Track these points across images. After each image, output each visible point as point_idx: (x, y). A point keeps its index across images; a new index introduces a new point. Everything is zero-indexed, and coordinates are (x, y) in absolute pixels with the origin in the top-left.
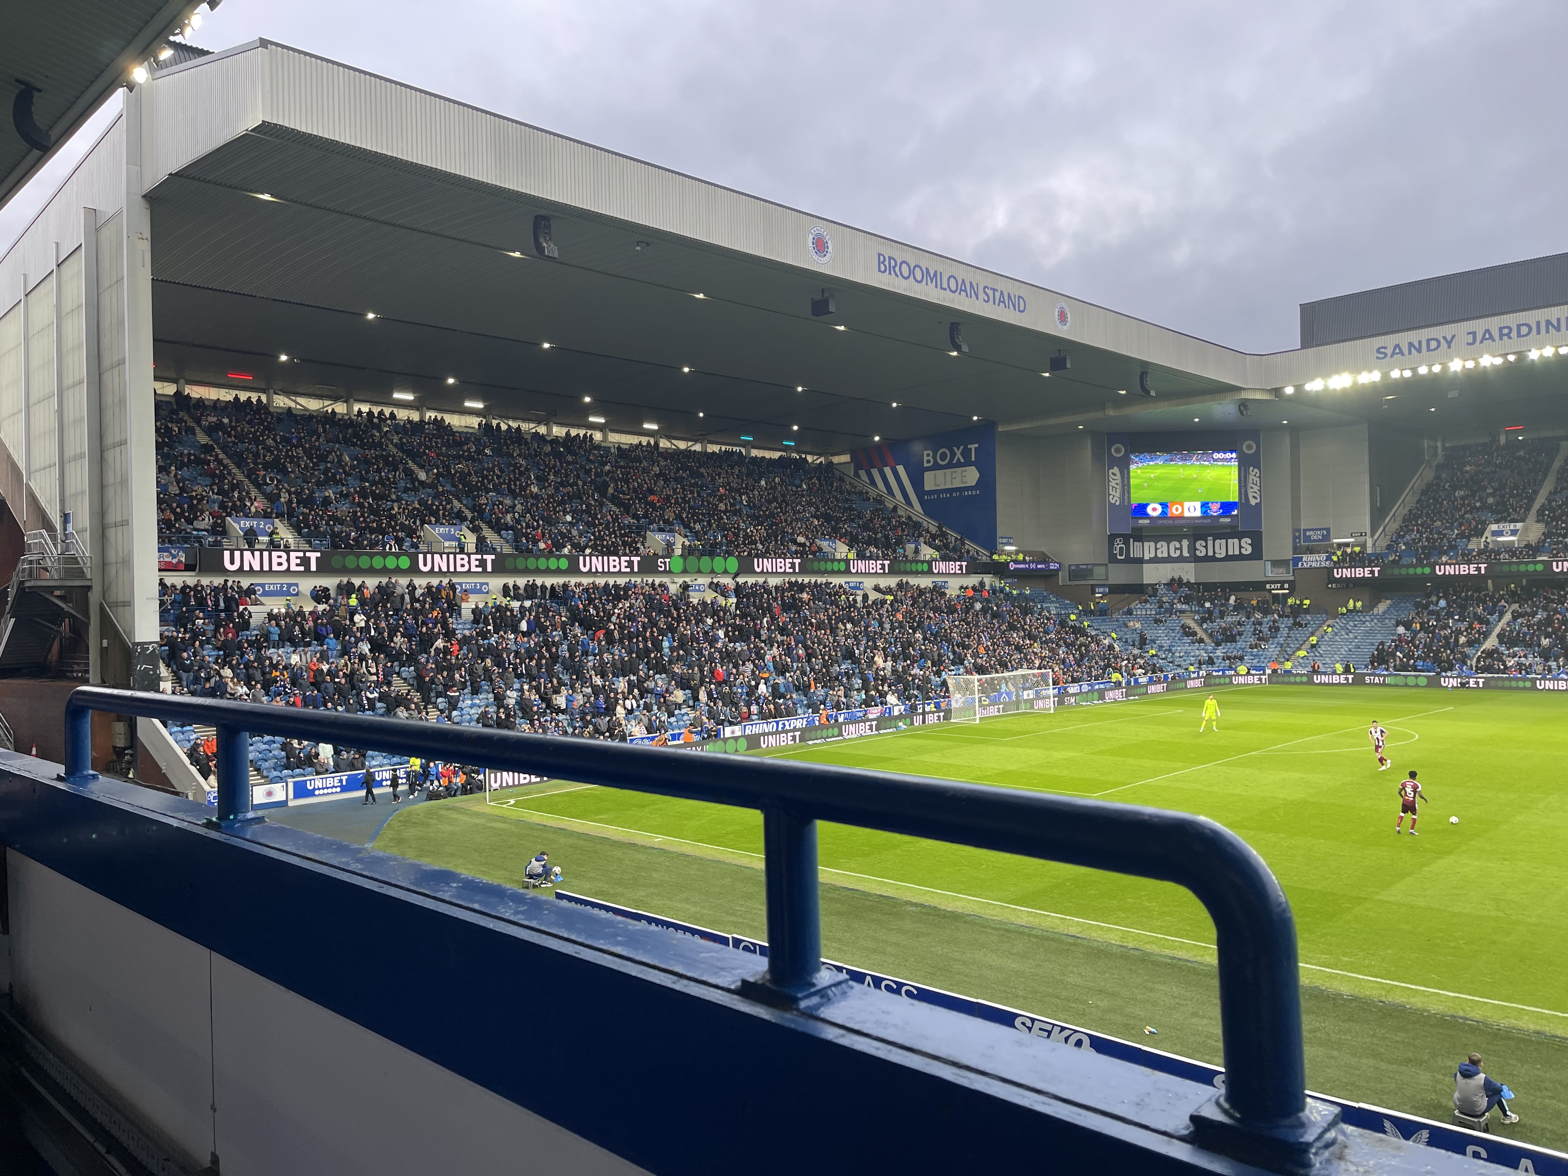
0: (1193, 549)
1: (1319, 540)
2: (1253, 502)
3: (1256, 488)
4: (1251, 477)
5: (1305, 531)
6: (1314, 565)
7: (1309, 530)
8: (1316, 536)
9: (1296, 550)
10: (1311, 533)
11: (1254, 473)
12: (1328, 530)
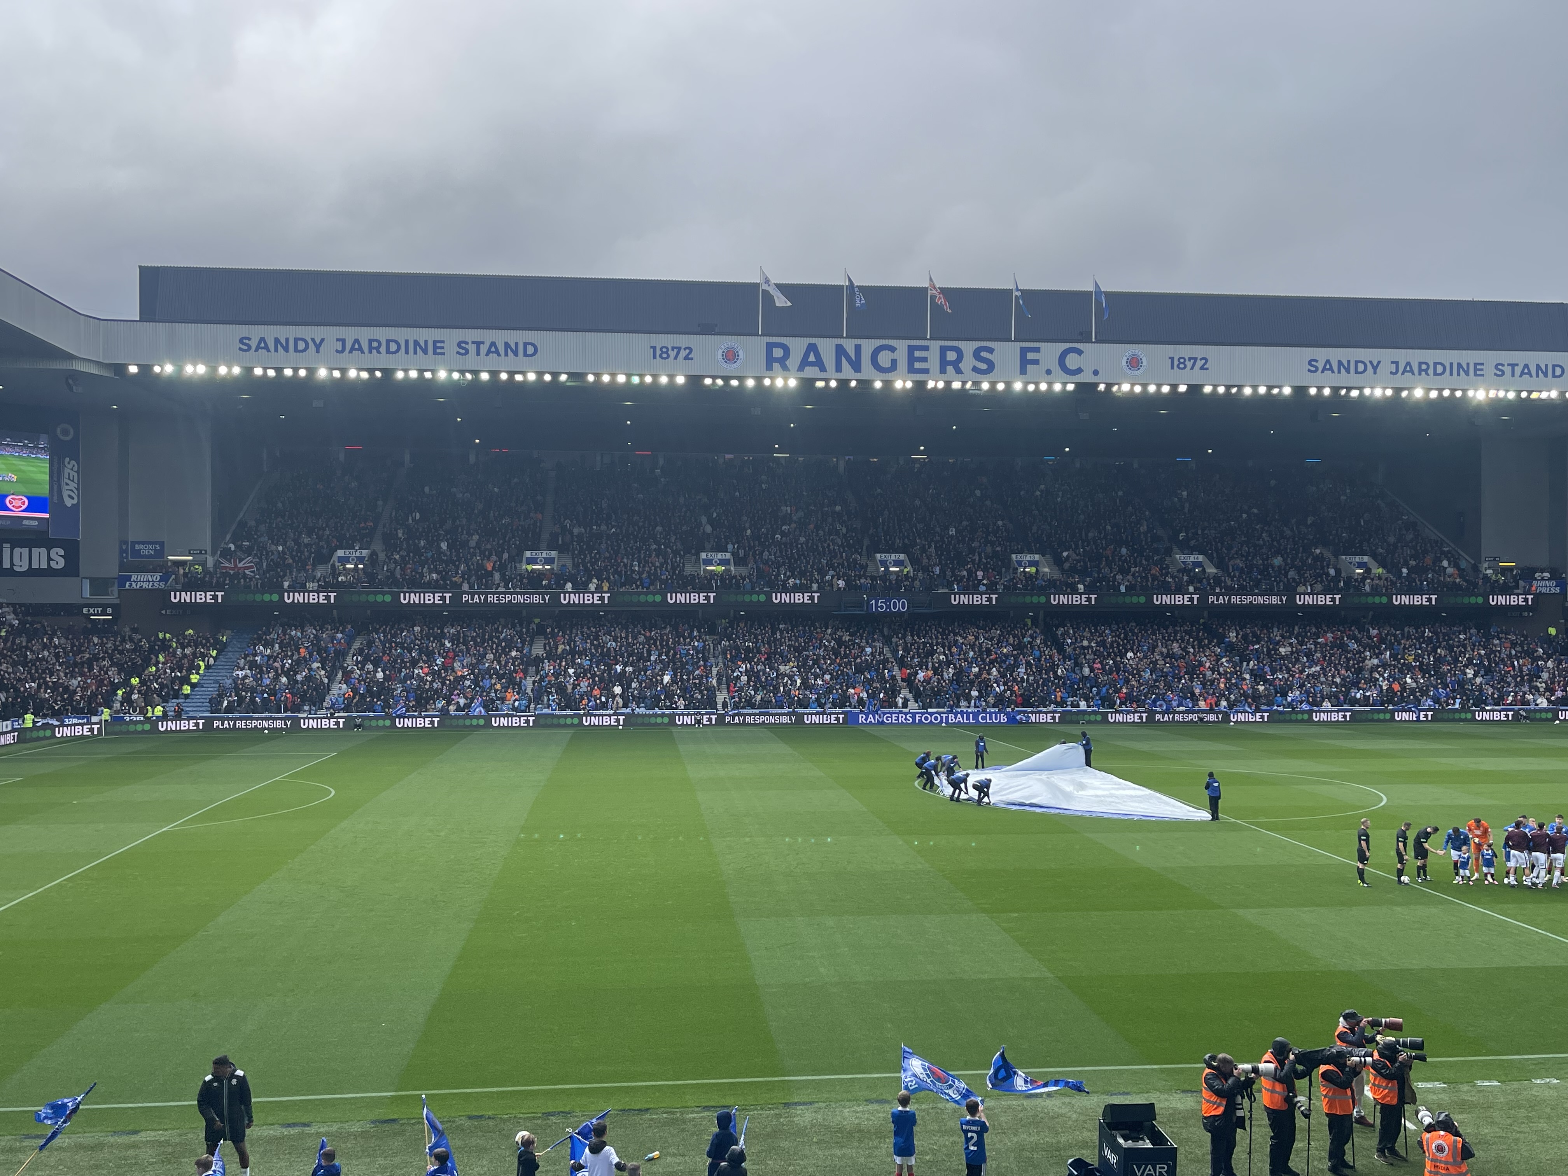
1: (151, 556)
2: (69, 503)
3: (73, 486)
4: (67, 471)
5: (134, 543)
6: (145, 585)
7: (139, 543)
8: (147, 550)
9: (123, 567)
10: (141, 546)
11: (70, 466)
12: (162, 544)
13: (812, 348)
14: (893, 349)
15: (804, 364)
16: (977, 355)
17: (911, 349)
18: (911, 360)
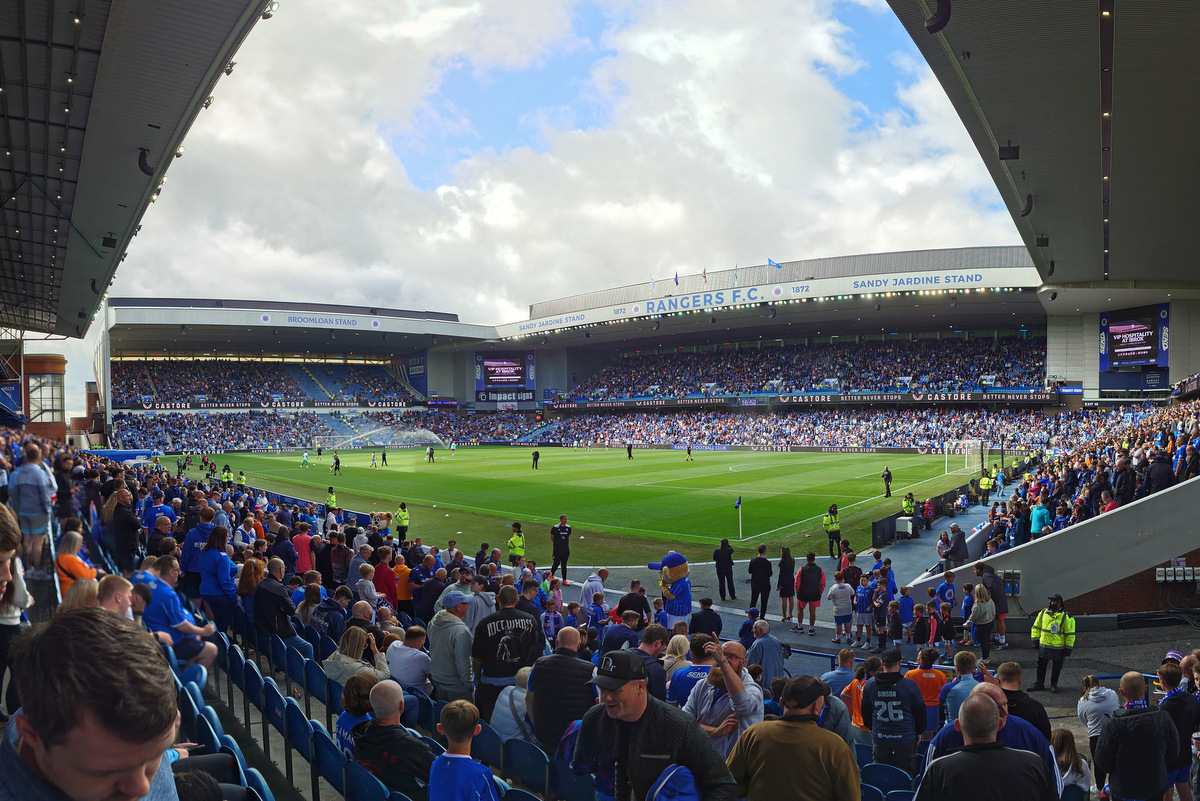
0: (516, 396)
1: (554, 394)
2: (532, 379)
3: (533, 373)
5: (550, 390)
9: (545, 397)
10: (552, 391)
11: (532, 367)
12: (556, 390)
13: (661, 302)
14: (687, 298)
15: (659, 308)
16: (717, 296)
17: (694, 297)
18: (694, 301)
